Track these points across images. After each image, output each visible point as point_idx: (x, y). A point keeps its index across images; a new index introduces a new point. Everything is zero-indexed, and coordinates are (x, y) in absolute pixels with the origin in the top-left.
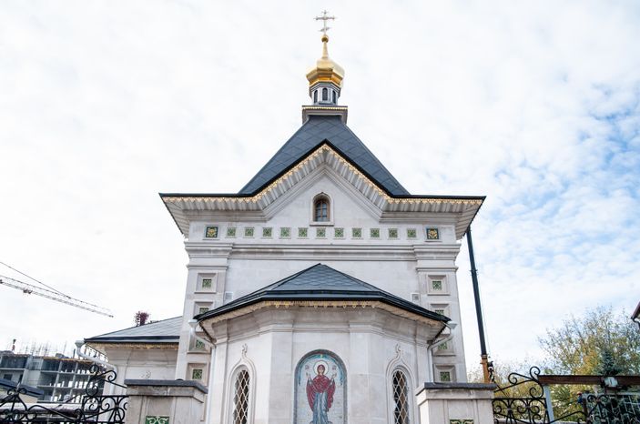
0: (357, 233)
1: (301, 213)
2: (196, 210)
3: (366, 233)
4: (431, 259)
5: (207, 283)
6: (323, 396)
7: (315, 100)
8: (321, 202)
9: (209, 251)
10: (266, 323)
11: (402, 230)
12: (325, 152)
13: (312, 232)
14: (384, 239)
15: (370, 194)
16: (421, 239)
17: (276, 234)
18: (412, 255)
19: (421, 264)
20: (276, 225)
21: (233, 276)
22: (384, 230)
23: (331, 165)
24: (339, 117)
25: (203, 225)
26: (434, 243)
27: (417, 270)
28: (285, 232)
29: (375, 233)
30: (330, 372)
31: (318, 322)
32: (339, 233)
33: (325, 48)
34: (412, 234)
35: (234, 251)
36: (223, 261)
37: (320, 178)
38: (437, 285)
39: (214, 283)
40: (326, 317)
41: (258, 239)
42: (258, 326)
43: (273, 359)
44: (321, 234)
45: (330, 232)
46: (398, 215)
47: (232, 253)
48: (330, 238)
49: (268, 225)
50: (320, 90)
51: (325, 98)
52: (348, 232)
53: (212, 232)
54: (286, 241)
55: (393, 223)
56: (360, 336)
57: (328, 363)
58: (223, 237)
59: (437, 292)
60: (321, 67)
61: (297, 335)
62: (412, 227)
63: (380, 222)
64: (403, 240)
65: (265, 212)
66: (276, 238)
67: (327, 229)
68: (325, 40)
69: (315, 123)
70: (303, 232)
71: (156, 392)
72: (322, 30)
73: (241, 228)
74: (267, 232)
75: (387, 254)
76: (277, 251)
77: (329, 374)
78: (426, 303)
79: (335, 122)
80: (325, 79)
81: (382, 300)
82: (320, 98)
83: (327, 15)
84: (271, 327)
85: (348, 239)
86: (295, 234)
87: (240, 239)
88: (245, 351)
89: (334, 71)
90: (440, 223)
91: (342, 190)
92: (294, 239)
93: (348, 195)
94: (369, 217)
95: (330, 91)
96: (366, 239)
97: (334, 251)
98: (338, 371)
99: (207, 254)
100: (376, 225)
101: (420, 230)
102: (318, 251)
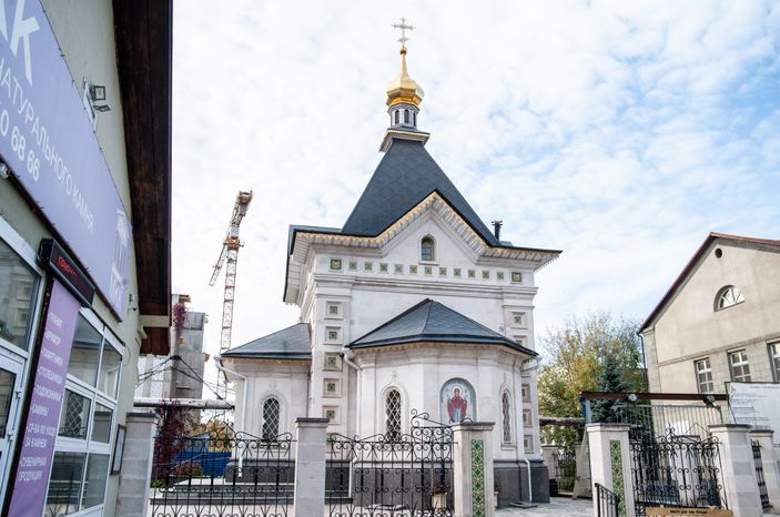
0: (457, 273)
1: (409, 252)
2: (323, 244)
3: (465, 273)
4: (515, 298)
5: (334, 310)
6: (459, 411)
7: (397, 122)
8: (427, 241)
9: (335, 282)
10: (417, 357)
11: (493, 272)
12: (435, 199)
13: (421, 270)
14: (479, 280)
15: (470, 240)
16: (507, 281)
17: (391, 269)
18: (500, 294)
19: (507, 302)
20: (390, 261)
21: (356, 304)
22: (479, 271)
23: (437, 211)
24: (419, 143)
25: (328, 258)
26: (518, 285)
27: (504, 307)
28: (399, 269)
29: (472, 274)
30: (464, 394)
31: (456, 358)
32: (443, 272)
33: (404, 60)
34: (500, 276)
35: (357, 283)
36: (346, 292)
37: (427, 221)
38: (518, 320)
39: (340, 310)
40: (461, 353)
41: (376, 273)
44: (428, 271)
45: (435, 271)
46: (491, 259)
47: (354, 284)
48: (435, 277)
49: (384, 261)
50: (402, 111)
51: (407, 121)
52: (450, 272)
53: (336, 264)
54: (399, 277)
55: (487, 265)
56: (485, 368)
57: (462, 388)
58: (346, 270)
59: (518, 326)
60: (403, 87)
61: (441, 366)
62: (501, 270)
63: (476, 264)
64: (493, 281)
65: (383, 249)
66: (391, 274)
67: (433, 268)
68: (403, 52)
69: (399, 147)
70: (413, 269)
72: (401, 40)
73: (361, 262)
74: (384, 268)
75: (482, 292)
76: (392, 285)
77: (462, 396)
78: (510, 335)
80: (404, 100)
81: (505, 345)
82: (402, 121)
83: (406, 23)
84: (422, 360)
85: (450, 278)
86: (407, 270)
87: (361, 272)
88: (395, 376)
89: (417, 93)
90: (521, 268)
91: (445, 233)
92: (406, 275)
93: (451, 238)
94: (466, 260)
95: (411, 112)
96: (464, 279)
97: (438, 287)
98: (468, 393)
99: (333, 284)
100: (473, 267)
101: (507, 273)
102: (426, 286)
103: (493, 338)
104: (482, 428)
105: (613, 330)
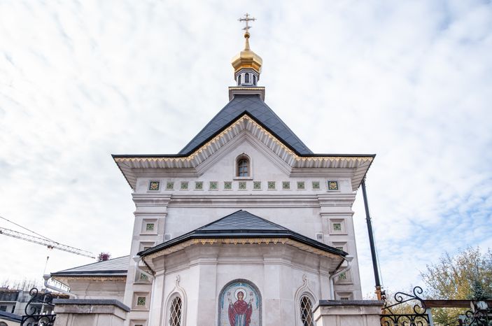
0: (272, 185)
1: (226, 170)
2: (142, 168)
3: (279, 186)
4: (332, 206)
5: (150, 227)
6: (242, 317)
7: (239, 83)
8: (243, 161)
9: (152, 201)
10: (195, 258)
11: (308, 183)
12: (246, 121)
13: (235, 185)
14: (294, 190)
15: (282, 154)
16: (323, 189)
17: (206, 187)
18: (316, 202)
19: (324, 210)
20: (206, 180)
21: (171, 221)
22: (294, 183)
23: (250, 132)
24: (258, 95)
25: (147, 180)
26: (334, 193)
27: (321, 214)
28: (213, 185)
29: (286, 186)
30: (248, 297)
31: (238, 256)
32: (257, 185)
33: (247, 42)
34: (316, 186)
35: (172, 201)
36: (163, 209)
37: (242, 142)
38: (337, 227)
39: (156, 227)
40: (244, 252)
41: (191, 191)
42: (188, 261)
43: (200, 287)
44: (242, 186)
45: (250, 185)
46: (305, 170)
47: (170, 203)
48: (250, 190)
49: (200, 180)
50: (243, 75)
51: (247, 81)
52: (265, 185)
53: (154, 186)
54: (214, 193)
55: (301, 177)
56: (273, 267)
57: (246, 290)
58: (163, 190)
59: (337, 232)
60: (243, 56)
61: (220, 267)
62: (316, 180)
63: (291, 176)
64: (309, 190)
65: (198, 169)
66: (206, 190)
67: (247, 182)
68: (247, 36)
69: (238, 100)
70: (228, 185)
71: (80, 310)
72: (245, 29)
73: (178, 182)
74: (199, 186)
75: (297, 202)
76: (207, 201)
78: (328, 241)
79: (255, 99)
80: (247, 66)
81: (290, 238)
82: (243, 81)
83: (249, 17)
84: (199, 260)
85: (264, 190)
86: (221, 186)
87: (177, 191)
88: (178, 281)
89: (254, 60)
90: (339, 177)
91: (259, 151)
92: (221, 190)
93: (265, 155)
94: (281, 173)
95: (251, 76)
96: (279, 190)
97: (253, 200)
98: (254, 297)
99: (150, 203)
100: (287, 179)
101: (323, 183)
102: (240, 200)
103: (277, 231)
104: (92, 309)
105: (484, 263)
